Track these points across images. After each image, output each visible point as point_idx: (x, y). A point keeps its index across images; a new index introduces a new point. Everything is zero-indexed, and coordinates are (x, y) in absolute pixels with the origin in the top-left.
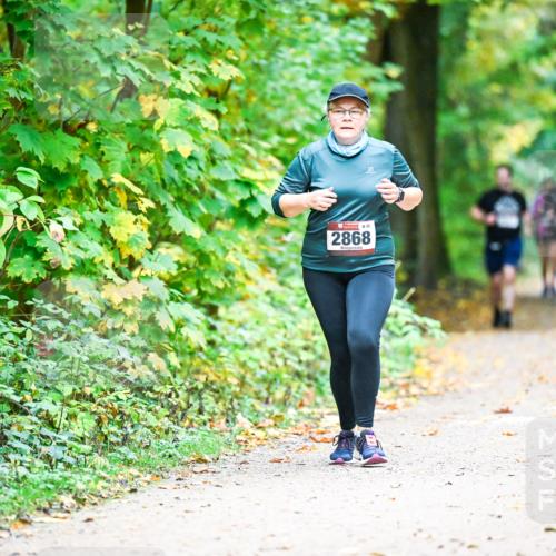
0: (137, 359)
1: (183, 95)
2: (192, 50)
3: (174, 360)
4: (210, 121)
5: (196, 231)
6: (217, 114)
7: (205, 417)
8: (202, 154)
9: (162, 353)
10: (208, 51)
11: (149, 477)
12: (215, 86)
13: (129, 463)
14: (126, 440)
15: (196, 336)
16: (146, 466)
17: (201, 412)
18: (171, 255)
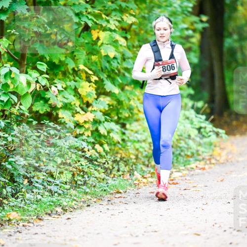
0: (90, 147)
1: (111, 30)
2: (115, 10)
3: (107, 147)
4: (122, 42)
5: (116, 90)
6: (126, 38)
7: (120, 173)
8: (119, 56)
9: (101, 145)
10: (122, 11)
11: (95, 200)
12: (125, 26)
13: (86, 193)
14: (85, 183)
15: (116, 137)
16: (94, 194)
17: (118, 171)
18: (105, 101)
